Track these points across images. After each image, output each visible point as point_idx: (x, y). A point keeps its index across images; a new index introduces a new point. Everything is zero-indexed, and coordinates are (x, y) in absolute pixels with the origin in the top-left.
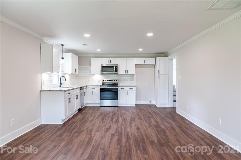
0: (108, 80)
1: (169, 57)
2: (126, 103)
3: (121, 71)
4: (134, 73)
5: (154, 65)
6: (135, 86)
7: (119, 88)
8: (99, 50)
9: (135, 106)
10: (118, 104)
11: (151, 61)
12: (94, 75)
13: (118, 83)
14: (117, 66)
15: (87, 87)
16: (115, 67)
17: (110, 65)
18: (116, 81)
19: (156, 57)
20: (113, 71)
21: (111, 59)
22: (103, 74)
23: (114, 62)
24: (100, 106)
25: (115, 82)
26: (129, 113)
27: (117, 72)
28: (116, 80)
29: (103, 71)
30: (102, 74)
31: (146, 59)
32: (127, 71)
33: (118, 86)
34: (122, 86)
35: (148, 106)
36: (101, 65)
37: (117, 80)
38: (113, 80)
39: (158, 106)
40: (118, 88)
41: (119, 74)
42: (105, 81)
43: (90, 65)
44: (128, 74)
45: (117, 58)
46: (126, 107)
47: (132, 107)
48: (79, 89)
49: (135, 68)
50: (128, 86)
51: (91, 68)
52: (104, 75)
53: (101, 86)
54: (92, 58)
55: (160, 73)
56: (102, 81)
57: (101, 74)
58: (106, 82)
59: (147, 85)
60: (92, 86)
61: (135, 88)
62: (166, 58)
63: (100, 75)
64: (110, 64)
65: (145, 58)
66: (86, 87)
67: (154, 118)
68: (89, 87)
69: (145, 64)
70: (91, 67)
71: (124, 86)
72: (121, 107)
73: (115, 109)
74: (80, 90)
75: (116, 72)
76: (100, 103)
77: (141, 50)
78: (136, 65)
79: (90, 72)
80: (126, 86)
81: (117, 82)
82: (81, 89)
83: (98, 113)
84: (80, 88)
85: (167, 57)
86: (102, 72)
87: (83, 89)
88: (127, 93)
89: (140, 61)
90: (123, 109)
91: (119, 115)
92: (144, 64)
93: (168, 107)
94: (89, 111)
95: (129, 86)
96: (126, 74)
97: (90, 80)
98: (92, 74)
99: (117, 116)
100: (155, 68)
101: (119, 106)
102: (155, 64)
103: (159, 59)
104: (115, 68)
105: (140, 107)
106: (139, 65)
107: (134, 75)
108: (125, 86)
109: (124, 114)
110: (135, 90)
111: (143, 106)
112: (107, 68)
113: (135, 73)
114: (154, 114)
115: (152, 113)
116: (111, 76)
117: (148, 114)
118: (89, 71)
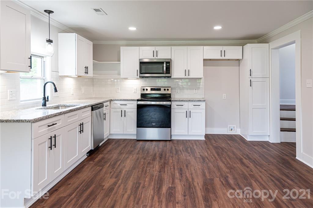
0: (152, 89)
1: (270, 43)
2: (187, 134)
3: (177, 72)
4: (201, 76)
5: (238, 61)
6: (204, 101)
7: (174, 105)
8: (132, 29)
9: (205, 139)
10: (171, 135)
11: (233, 52)
12: (126, 79)
13: (170, 94)
14: (169, 63)
15: (112, 102)
16: (165, 63)
17: (155, 61)
18: (168, 90)
19: (243, 45)
20: (161, 72)
21: (157, 48)
22: (143, 77)
23: (163, 54)
24: (136, 138)
25: (166, 92)
26: (195, 159)
27: (170, 73)
28: (166, 89)
29: (143, 72)
30: (140, 77)
31: (225, 48)
32: (187, 72)
33: (170, 101)
34: (180, 101)
35: (229, 140)
36: (139, 60)
37: (169, 88)
38: (161, 88)
39: (248, 139)
40: (171, 105)
41: (172, 77)
42: (147, 90)
43: (119, 60)
44: (189, 77)
45: (170, 47)
46: (186, 140)
47: (198, 140)
48: (90, 108)
49: (204, 66)
50: (190, 101)
51: (120, 66)
52: (145, 79)
53: (138, 100)
54: (121, 47)
55: (253, 74)
56: (140, 90)
57: (138, 77)
58: (149, 92)
59: (225, 98)
60: (121, 100)
61: (203, 104)
62: (265, 45)
63: (137, 79)
64: (156, 58)
65: (222, 47)
66: (109, 102)
67: (258, 181)
68: (116, 102)
69: (223, 58)
70: (120, 64)
71: (182, 101)
72: (178, 141)
73: (165, 148)
74: (92, 110)
75: (166, 73)
76: (136, 133)
77: (218, 28)
78: (205, 61)
79: (119, 74)
80: (186, 101)
81: (169, 92)
82: (94, 108)
83: (128, 161)
84: (92, 106)
85: (268, 44)
86: (141, 73)
87: (99, 108)
88: (188, 115)
89: (213, 52)
90: (181, 148)
91: (176, 168)
92: (219, 57)
93: (268, 142)
94: (111, 155)
95: (192, 101)
96: (186, 77)
97: (120, 88)
98: (121, 77)
99: (172, 174)
100: (239, 66)
101: (173, 138)
102: (241, 58)
103: (252, 48)
104: (165, 65)
105: (214, 142)
106: (210, 60)
107: (201, 78)
108: (184, 101)
109: (187, 166)
110: (205, 108)
111: (219, 138)
112: (150, 66)
113: (203, 76)
114: (251, 164)
115: (245, 161)
116: (158, 82)
117: (238, 165)
118: (116, 72)
